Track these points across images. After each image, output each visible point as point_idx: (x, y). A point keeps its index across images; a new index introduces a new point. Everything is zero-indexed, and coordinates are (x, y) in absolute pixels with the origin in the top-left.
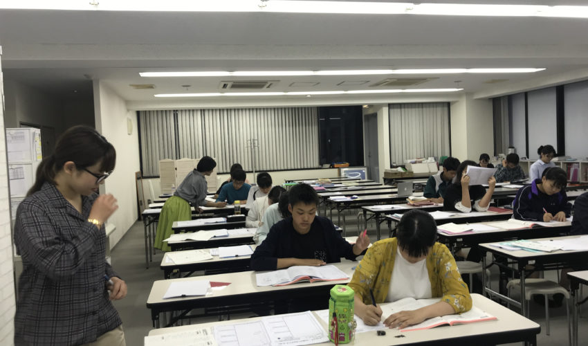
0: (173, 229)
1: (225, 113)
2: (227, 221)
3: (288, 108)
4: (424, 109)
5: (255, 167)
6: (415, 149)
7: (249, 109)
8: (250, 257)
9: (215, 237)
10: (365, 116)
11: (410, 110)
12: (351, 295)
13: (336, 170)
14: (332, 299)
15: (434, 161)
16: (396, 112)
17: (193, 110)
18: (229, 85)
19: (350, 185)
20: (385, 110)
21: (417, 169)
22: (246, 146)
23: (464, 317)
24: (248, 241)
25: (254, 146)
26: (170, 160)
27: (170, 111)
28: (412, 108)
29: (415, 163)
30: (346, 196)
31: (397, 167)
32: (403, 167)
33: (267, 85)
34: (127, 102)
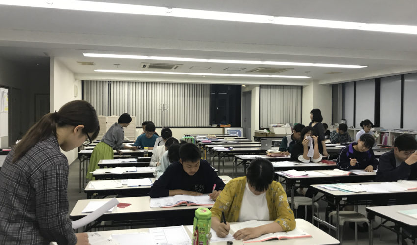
0: (98, 165)
1: (145, 85)
2: (138, 161)
3: (190, 84)
4: (284, 90)
5: (164, 124)
6: (277, 118)
7: (162, 83)
8: (150, 187)
9: (127, 172)
10: (243, 92)
11: (274, 89)
12: (209, 215)
13: (222, 129)
14: (196, 217)
15: (289, 126)
16: (265, 91)
17: (122, 82)
18: (148, 65)
19: (229, 140)
20: (257, 89)
21: (277, 131)
22: (158, 109)
23: (289, 235)
24: (150, 175)
25: (164, 110)
26: (104, 116)
27: (106, 82)
28: (276, 88)
29: (276, 127)
30: (225, 147)
31: (263, 129)
32: (268, 129)
33: (175, 67)
34: (75, 74)
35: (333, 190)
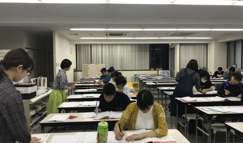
1: (111, 46)
3: (137, 44)
4: (196, 46)
5: (122, 69)
7: (121, 45)
10: (170, 48)
11: (189, 46)
14: (99, 128)
16: (183, 47)
17: (98, 45)
18: (108, 34)
20: (178, 46)
25: (122, 60)
27: (89, 45)
33: (124, 34)
34: (70, 41)
35: (208, 111)
